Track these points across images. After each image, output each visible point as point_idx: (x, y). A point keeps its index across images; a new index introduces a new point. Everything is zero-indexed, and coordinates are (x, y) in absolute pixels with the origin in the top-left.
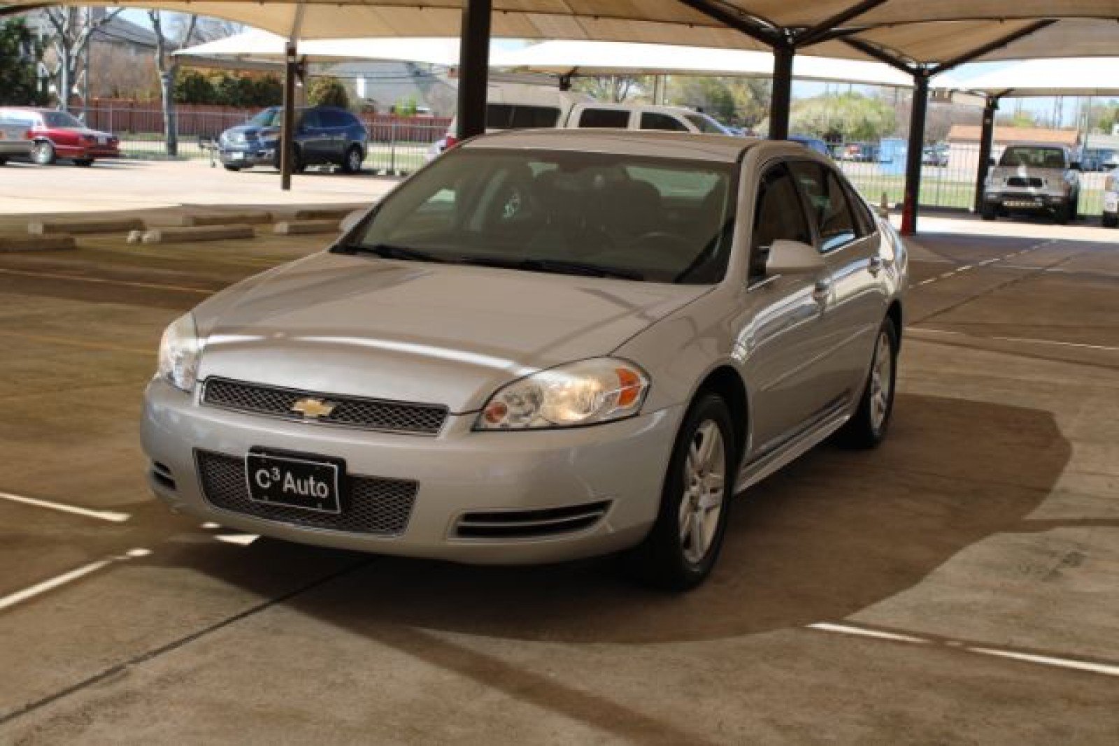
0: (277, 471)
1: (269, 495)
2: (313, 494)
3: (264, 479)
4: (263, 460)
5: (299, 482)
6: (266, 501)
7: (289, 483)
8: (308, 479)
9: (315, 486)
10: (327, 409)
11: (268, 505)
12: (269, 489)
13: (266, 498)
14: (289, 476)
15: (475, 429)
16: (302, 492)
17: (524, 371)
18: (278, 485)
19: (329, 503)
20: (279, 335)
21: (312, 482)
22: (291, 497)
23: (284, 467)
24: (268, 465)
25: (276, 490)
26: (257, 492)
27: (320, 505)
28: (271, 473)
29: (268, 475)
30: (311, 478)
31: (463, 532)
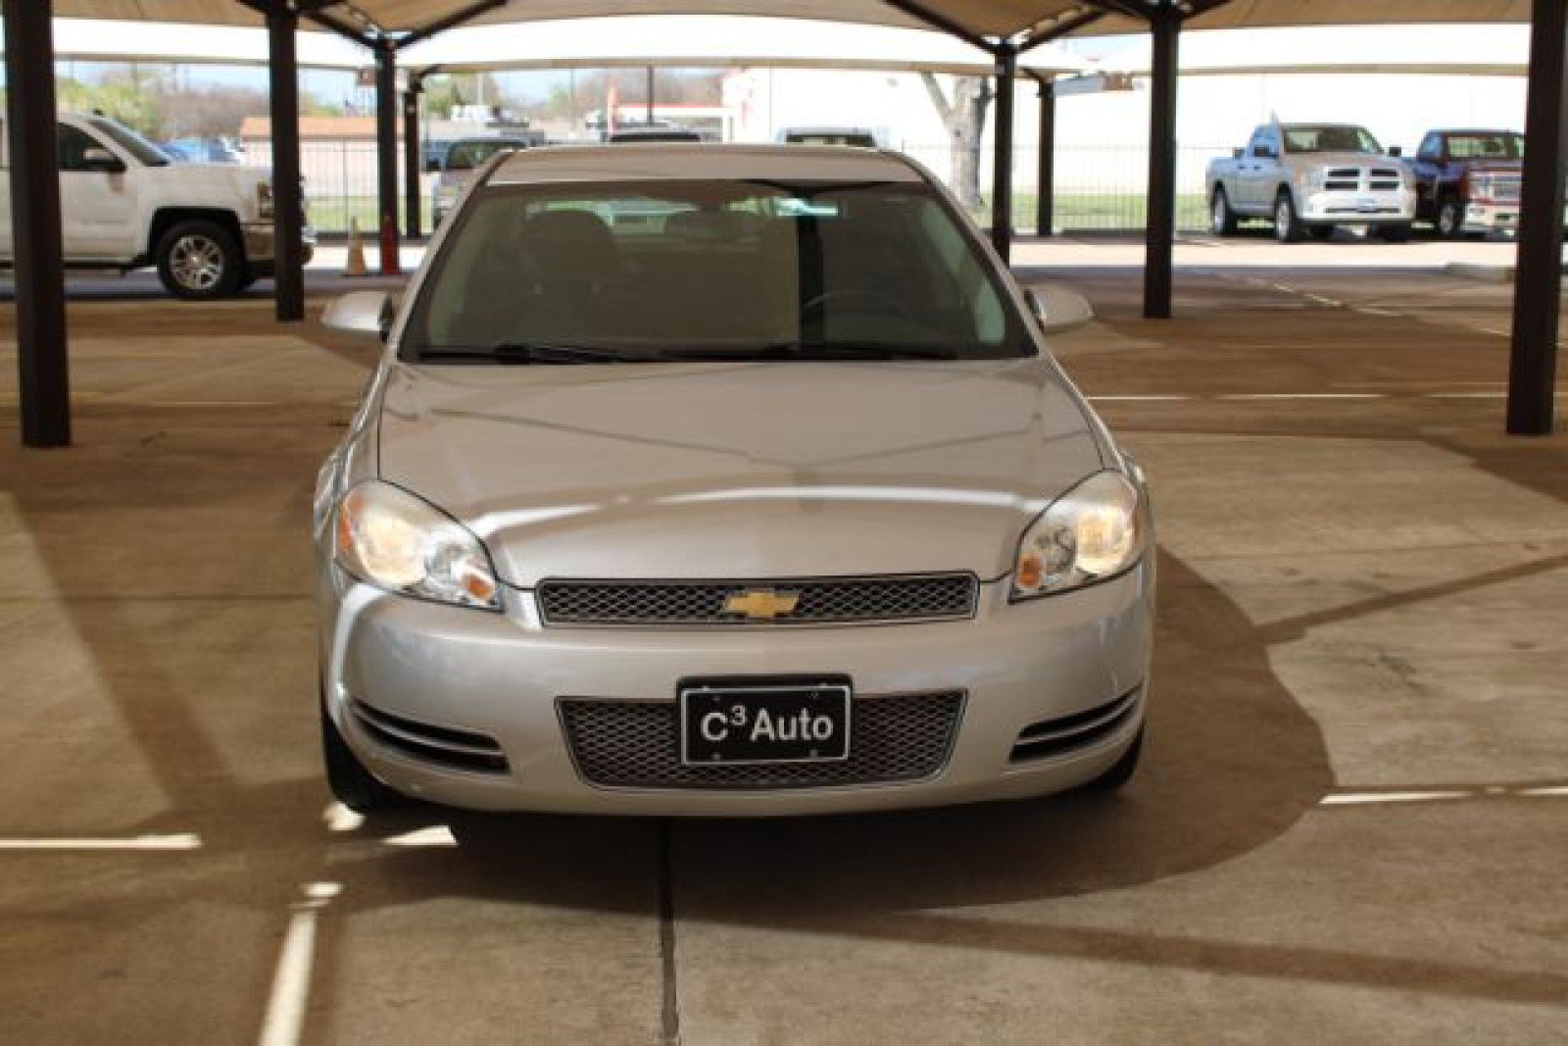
0: (741, 711)
1: (720, 751)
2: (806, 736)
3: (715, 727)
4: (717, 699)
5: (781, 722)
6: (717, 761)
7: (764, 725)
8: (798, 715)
9: (810, 725)
10: (788, 603)
11: (723, 768)
12: (725, 740)
13: (717, 756)
14: (763, 714)
15: (1015, 599)
16: (783, 736)
17: (1034, 506)
18: (740, 734)
19: (833, 745)
20: (623, 499)
21: (805, 719)
22: (765, 746)
23: (753, 704)
24: (725, 704)
25: (739, 742)
26: (700, 748)
27: (814, 752)
28: (730, 715)
29: (724, 719)
30: (804, 712)
31: (1019, 754)
